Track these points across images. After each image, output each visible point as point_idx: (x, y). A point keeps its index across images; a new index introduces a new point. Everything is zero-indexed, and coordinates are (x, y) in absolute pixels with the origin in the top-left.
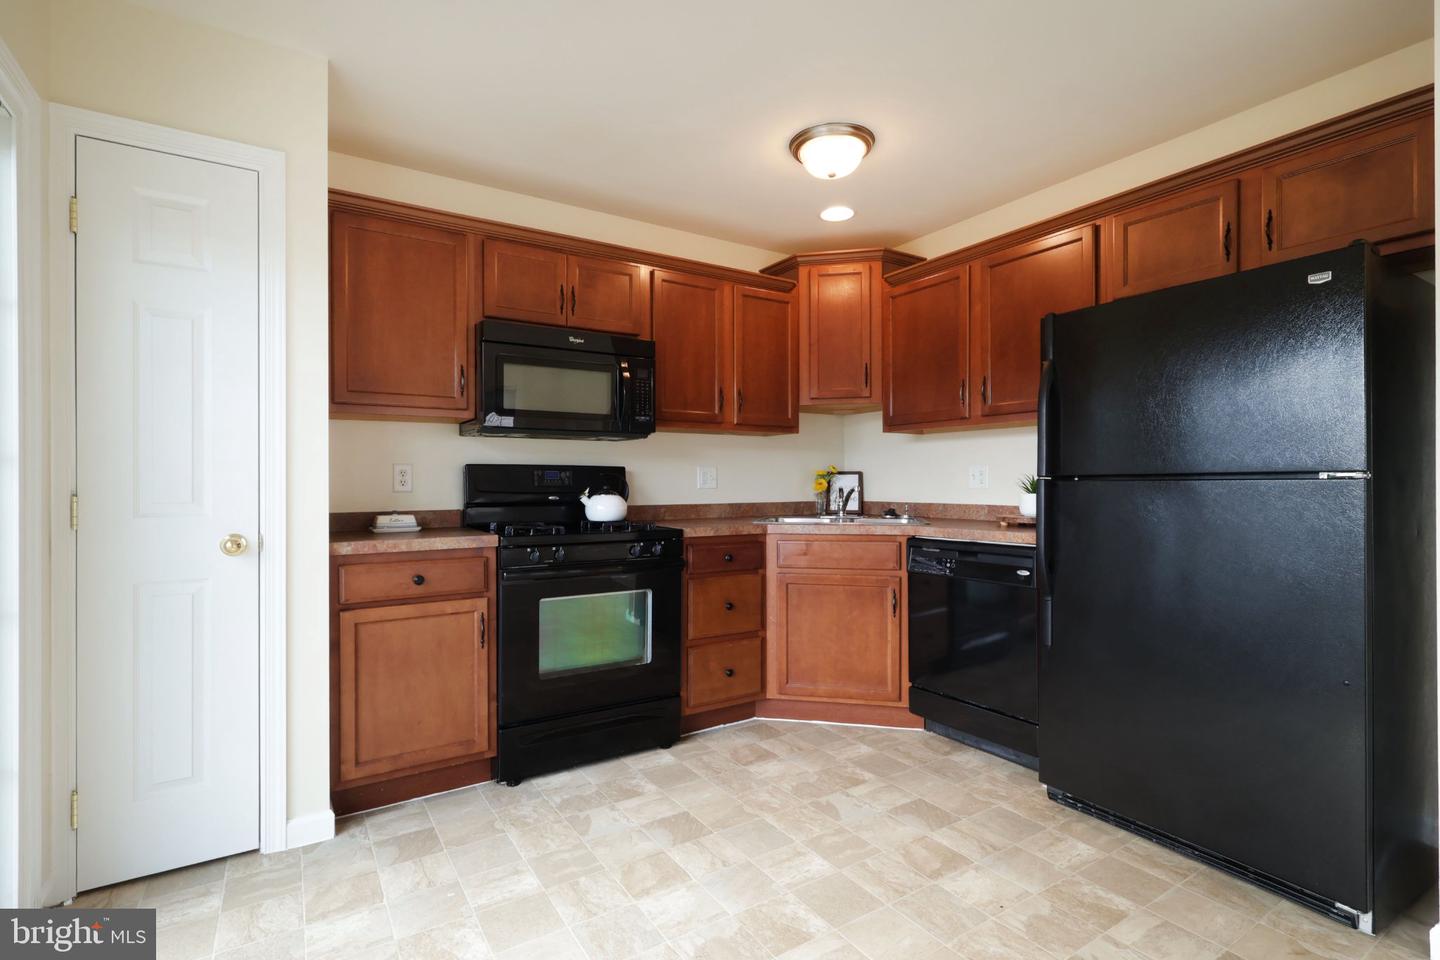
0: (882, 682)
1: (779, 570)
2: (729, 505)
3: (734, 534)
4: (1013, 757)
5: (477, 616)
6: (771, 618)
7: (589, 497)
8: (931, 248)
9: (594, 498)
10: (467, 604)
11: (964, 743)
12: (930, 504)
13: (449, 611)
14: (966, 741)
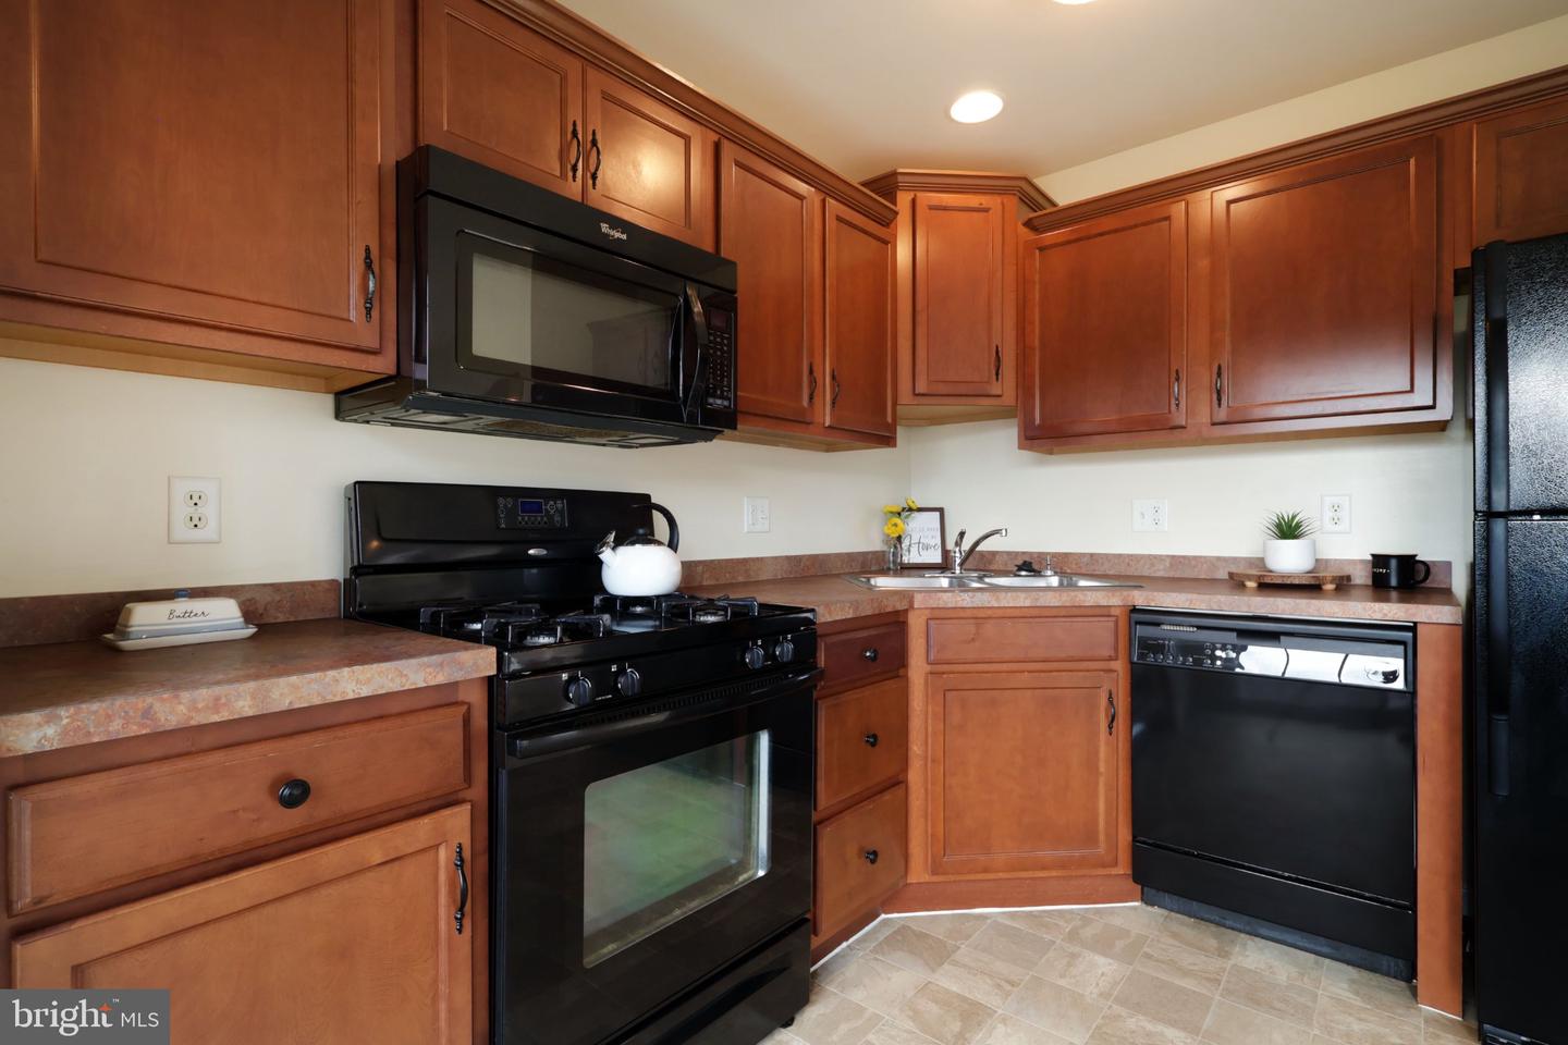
0: (1090, 838)
1: (929, 668)
2: (787, 557)
3: (877, 612)
4: (1325, 950)
5: (444, 855)
6: (915, 748)
7: (614, 549)
8: (1068, 188)
9: (622, 550)
10: (423, 828)
11: (1224, 926)
12: (1066, 555)
13: (378, 858)
14: (1228, 923)
